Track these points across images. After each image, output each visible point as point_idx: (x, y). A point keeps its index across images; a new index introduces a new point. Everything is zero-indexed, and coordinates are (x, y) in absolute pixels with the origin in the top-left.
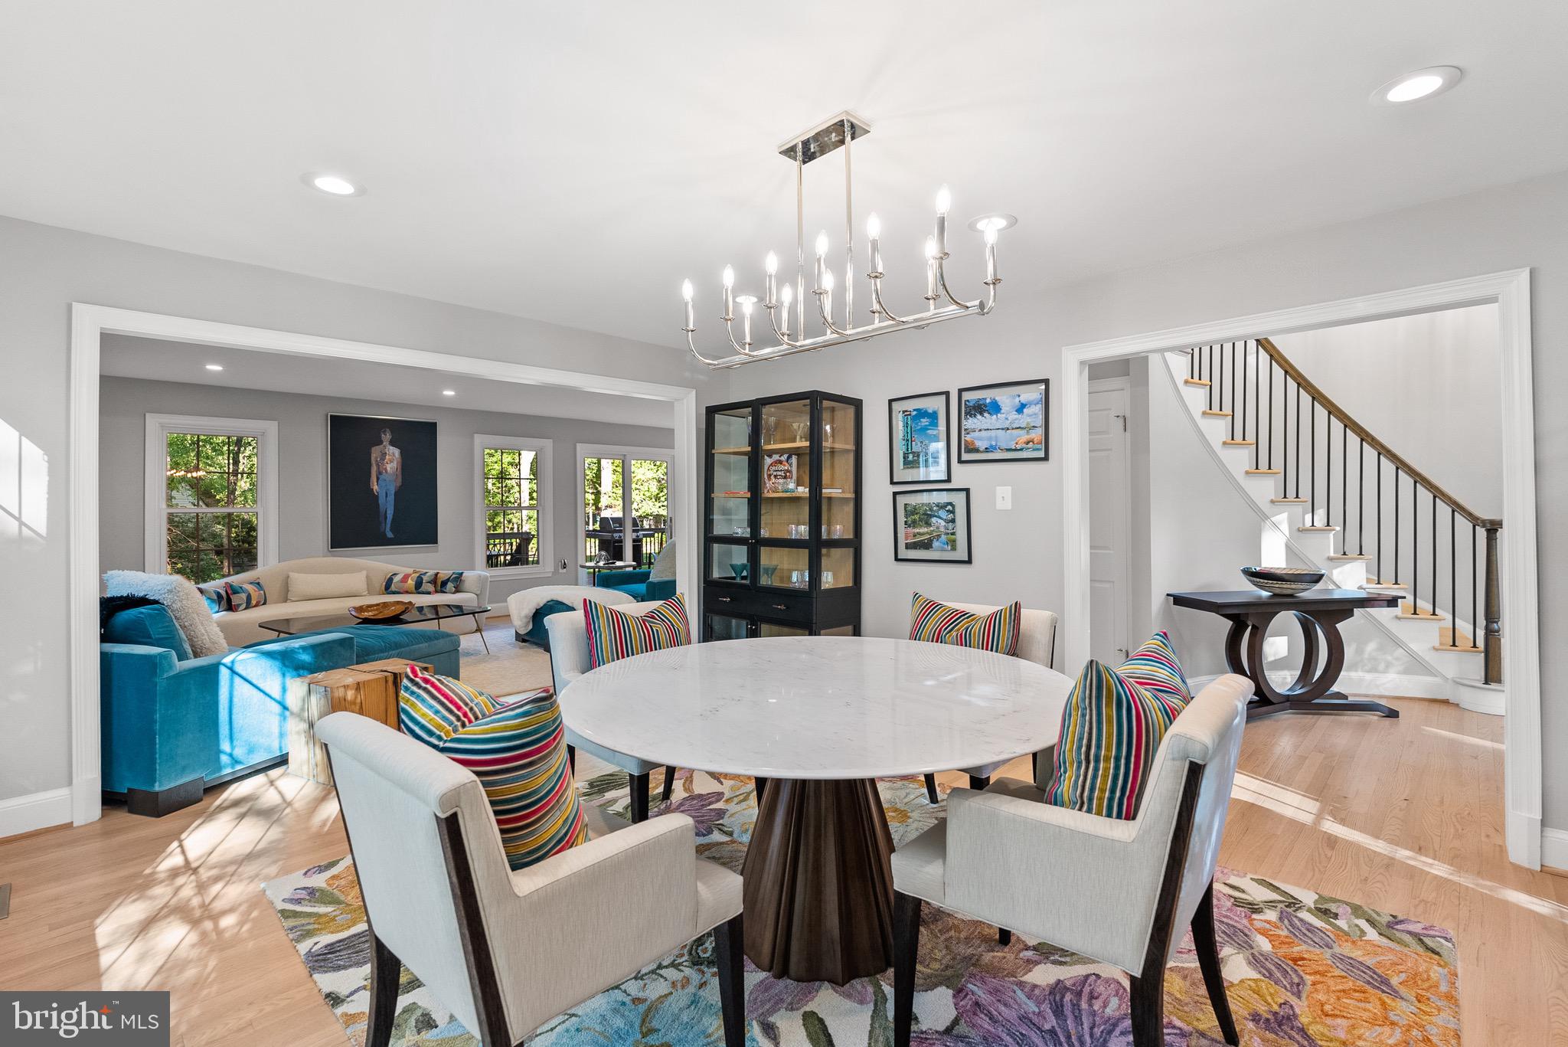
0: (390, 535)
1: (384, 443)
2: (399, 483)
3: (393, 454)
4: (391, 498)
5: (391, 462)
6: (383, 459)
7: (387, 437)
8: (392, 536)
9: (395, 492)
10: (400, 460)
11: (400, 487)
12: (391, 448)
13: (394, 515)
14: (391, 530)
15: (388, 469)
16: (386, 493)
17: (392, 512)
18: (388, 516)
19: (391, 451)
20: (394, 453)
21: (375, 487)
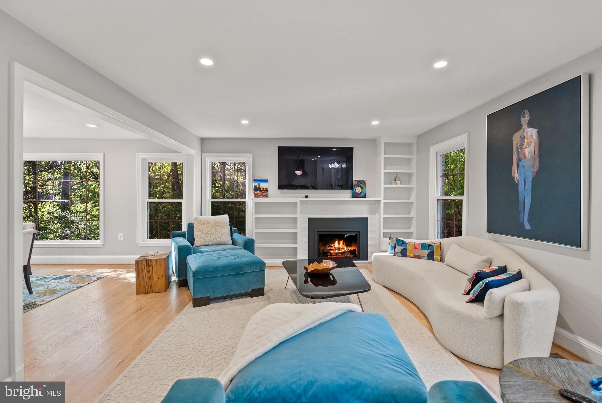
0: (527, 226)
1: (523, 127)
2: (536, 169)
3: (531, 136)
4: (529, 185)
5: (529, 145)
6: (522, 144)
7: (525, 119)
8: (530, 228)
9: (533, 179)
10: (537, 142)
11: (537, 172)
12: (530, 129)
13: (531, 205)
14: (529, 221)
15: (527, 153)
16: (525, 181)
17: (530, 203)
18: (526, 205)
19: (529, 134)
20: (532, 133)
21: (516, 175)
